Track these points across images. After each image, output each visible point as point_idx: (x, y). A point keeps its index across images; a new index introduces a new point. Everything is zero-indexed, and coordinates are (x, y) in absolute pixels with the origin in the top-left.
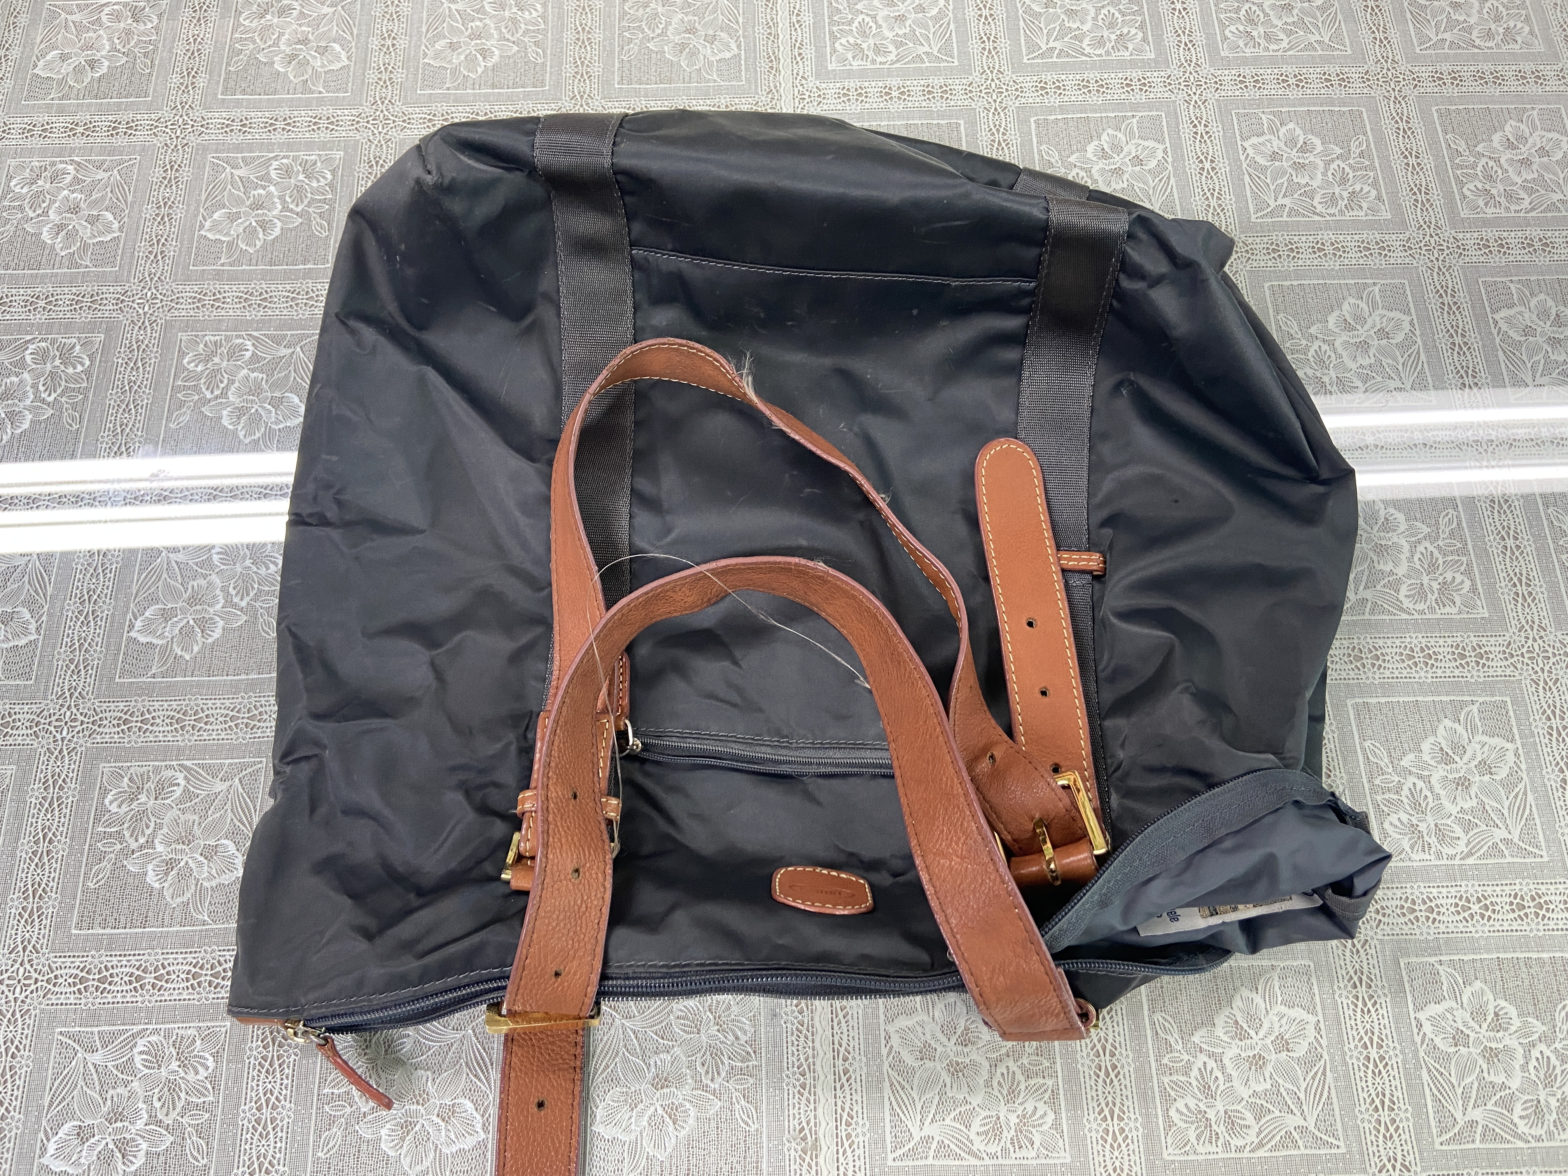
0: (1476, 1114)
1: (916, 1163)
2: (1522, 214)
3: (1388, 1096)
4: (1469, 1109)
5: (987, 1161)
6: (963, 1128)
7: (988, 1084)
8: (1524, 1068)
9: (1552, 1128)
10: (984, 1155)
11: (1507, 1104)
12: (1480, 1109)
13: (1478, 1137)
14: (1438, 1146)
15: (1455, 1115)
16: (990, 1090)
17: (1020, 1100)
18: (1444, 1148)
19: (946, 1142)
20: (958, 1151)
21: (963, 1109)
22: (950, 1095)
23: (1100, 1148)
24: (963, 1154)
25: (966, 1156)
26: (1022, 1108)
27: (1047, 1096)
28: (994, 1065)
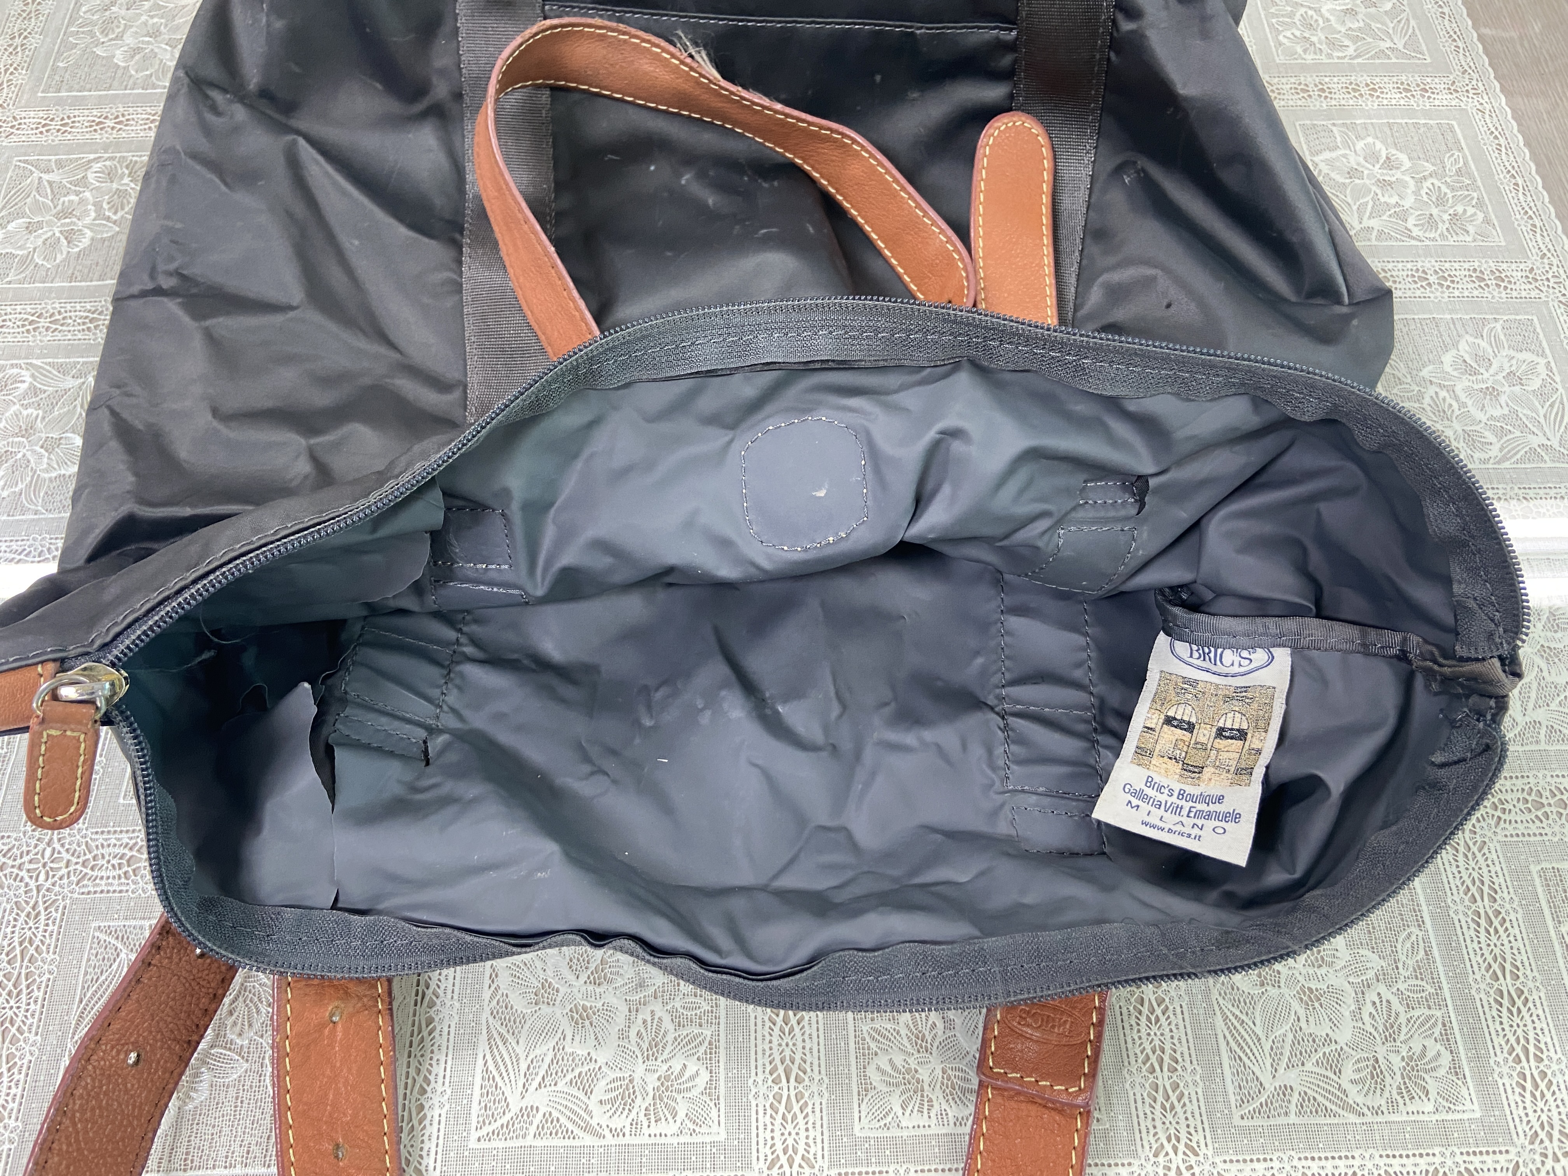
0: (1292, 1078)
1: (510, 1144)
2: (1346, 60)
3: (1168, 1051)
4: (1281, 1071)
5: (609, 1140)
6: (581, 1095)
7: (623, 1035)
8: (1357, 1015)
9: (1395, 1095)
10: (607, 1132)
11: (1334, 1064)
12: (1296, 1071)
13: (1293, 1108)
14: (1237, 1121)
15: (1262, 1079)
16: (625, 1043)
17: (665, 1056)
18: (1245, 1123)
19: (555, 1114)
20: (571, 1127)
21: (585, 1068)
22: (568, 1050)
23: (768, 1120)
24: (577, 1131)
25: (581, 1134)
26: (665, 1067)
27: (702, 1049)
28: (634, 1009)
